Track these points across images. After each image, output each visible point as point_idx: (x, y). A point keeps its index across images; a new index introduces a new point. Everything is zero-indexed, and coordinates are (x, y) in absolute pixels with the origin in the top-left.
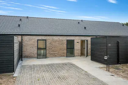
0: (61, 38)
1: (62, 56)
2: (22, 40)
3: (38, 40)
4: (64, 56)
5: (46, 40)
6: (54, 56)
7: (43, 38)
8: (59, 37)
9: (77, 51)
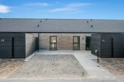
0: (68, 35)
1: (69, 49)
2: (39, 36)
3: (50, 36)
4: (71, 49)
5: (56, 36)
6: (63, 49)
7: (55, 35)
8: (67, 34)
9: (83, 46)
